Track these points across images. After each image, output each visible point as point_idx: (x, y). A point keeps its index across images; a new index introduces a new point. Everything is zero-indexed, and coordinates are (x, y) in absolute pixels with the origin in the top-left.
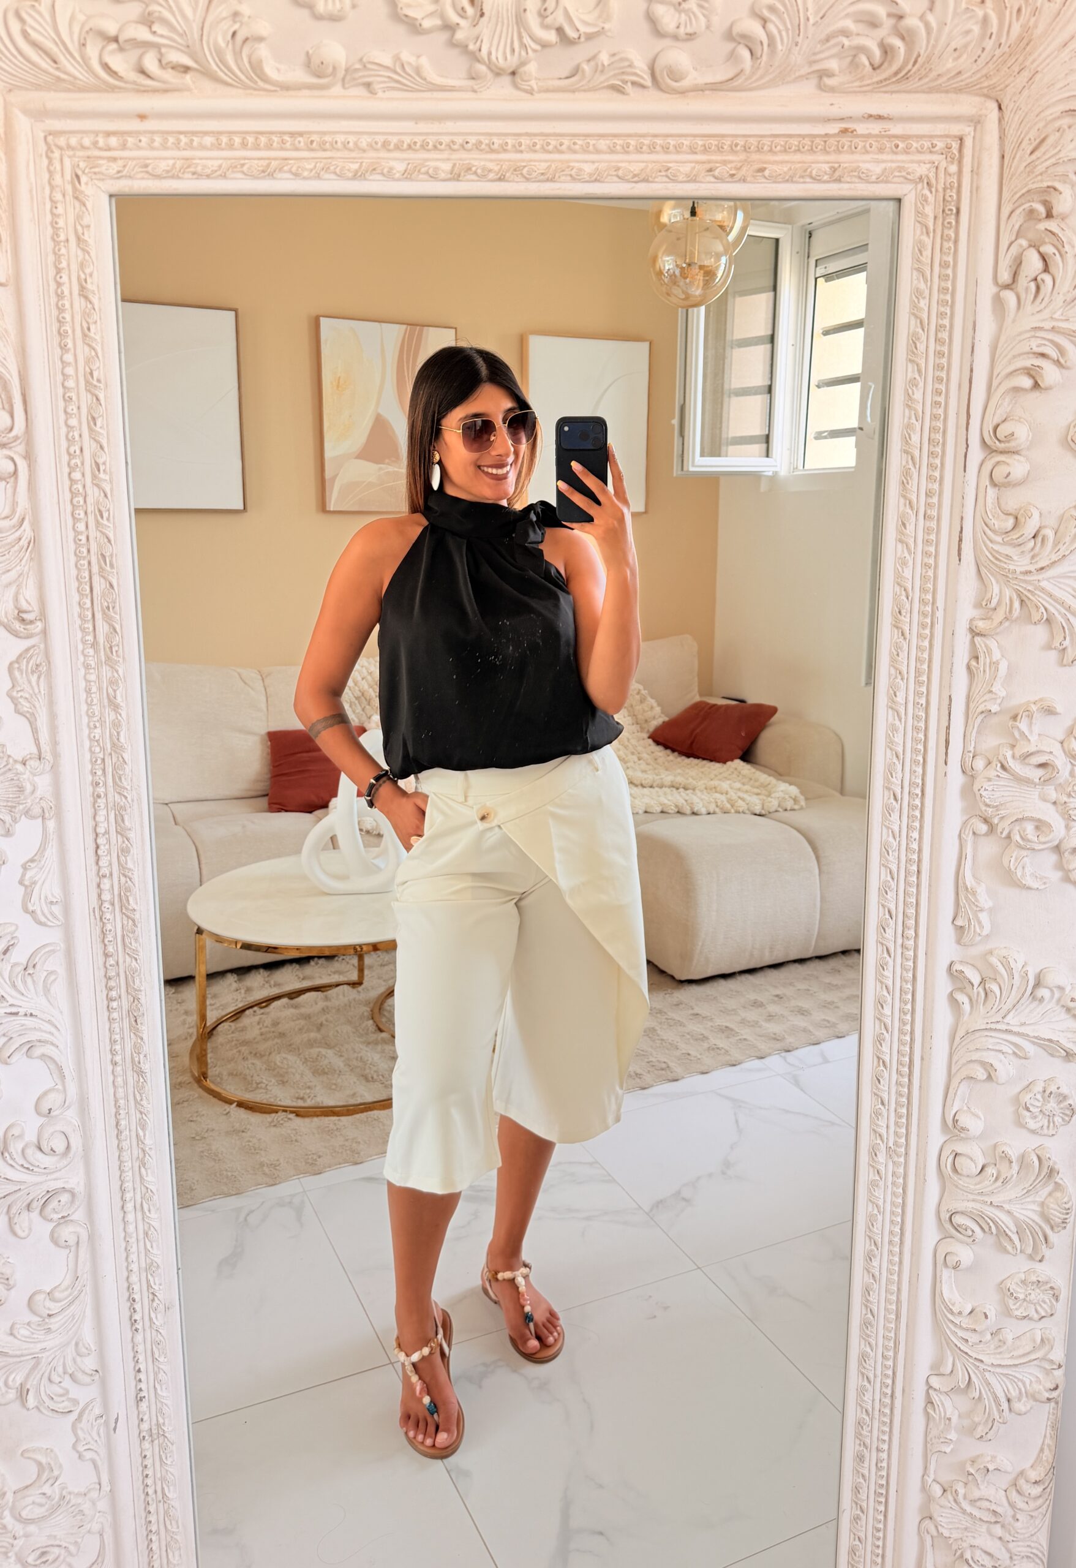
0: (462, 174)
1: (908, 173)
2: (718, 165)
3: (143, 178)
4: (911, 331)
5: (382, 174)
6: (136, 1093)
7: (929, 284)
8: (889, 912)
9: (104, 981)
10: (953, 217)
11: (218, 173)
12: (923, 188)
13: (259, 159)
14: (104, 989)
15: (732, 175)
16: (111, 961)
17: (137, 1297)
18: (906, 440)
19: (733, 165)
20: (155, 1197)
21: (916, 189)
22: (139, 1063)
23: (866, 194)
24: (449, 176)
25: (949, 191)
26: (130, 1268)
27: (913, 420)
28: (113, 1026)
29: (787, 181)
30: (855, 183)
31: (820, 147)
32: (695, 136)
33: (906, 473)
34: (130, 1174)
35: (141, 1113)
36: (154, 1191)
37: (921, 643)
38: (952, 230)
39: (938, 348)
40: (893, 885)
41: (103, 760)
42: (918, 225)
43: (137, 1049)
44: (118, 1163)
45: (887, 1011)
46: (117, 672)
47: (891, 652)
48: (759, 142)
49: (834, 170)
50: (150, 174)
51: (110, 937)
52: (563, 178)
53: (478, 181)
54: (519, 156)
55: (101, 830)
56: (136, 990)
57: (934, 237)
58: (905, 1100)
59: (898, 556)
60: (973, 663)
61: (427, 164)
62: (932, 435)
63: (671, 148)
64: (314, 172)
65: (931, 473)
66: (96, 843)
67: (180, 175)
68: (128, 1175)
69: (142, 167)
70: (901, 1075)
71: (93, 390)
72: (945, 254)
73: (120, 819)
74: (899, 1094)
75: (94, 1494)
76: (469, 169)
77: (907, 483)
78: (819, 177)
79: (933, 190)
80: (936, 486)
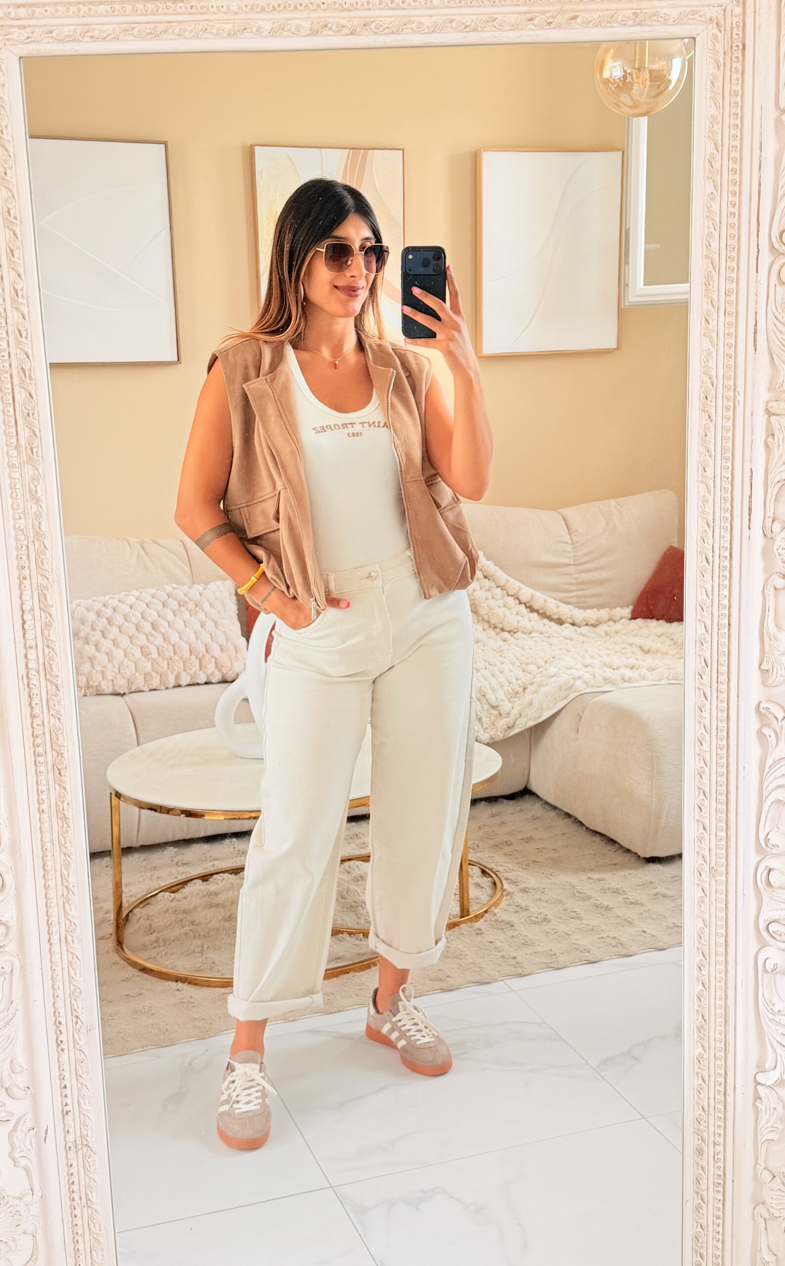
0: (320, 30)
1: (700, 16)
2: (537, 15)
3: (48, 42)
4: (707, 152)
5: (251, 32)
6: (61, 836)
7: (721, 110)
8: (705, 661)
9: (32, 739)
10: (740, 52)
11: (112, 36)
13: (146, 23)
14: (32, 746)
15: (550, 23)
16: (38, 721)
17: (63, 1020)
18: (706, 246)
19: (549, 15)
20: (78, 930)
21: (707, 29)
22: (63, 810)
23: (664, 35)
24: (308, 32)
25: (736, 29)
26: (56, 995)
27: (712, 230)
28: (40, 778)
29: (597, 26)
30: (654, 25)
33: (708, 276)
34: (56, 909)
35: (65, 854)
36: (77, 924)
37: (725, 424)
38: (740, 63)
39: (731, 166)
40: (708, 637)
41: (27, 547)
42: (710, 60)
43: (61, 798)
44: (45, 901)
45: (706, 747)
46: (37, 470)
47: (699, 434)
49: (637, 15)
50: (55, 39)
51: (36, 700)
52: (406, 31)
53: (333, 35)
54: (367, 13)
55: (25, 607)
56: (60, 746)
57: (724, 70)
58: (723, 824)
59: (703, 348)
60: (770, 439)
61: (289, 22)
62: (729, 242)
64: (194, 32)
65: (728, 275)
66: (23, 620)
67: (80, 39)
68: (54, 911)
69: (48, 33)
70: (720, 803)
71: (11, 226)
72: (734, 84)
73: (42, 598)
74: (719, 820)
75: (28, 1198)
76: (326, 26)
77: (709, 284)
78: (623, 23)
79: (722, 29)
80: (734, 286)
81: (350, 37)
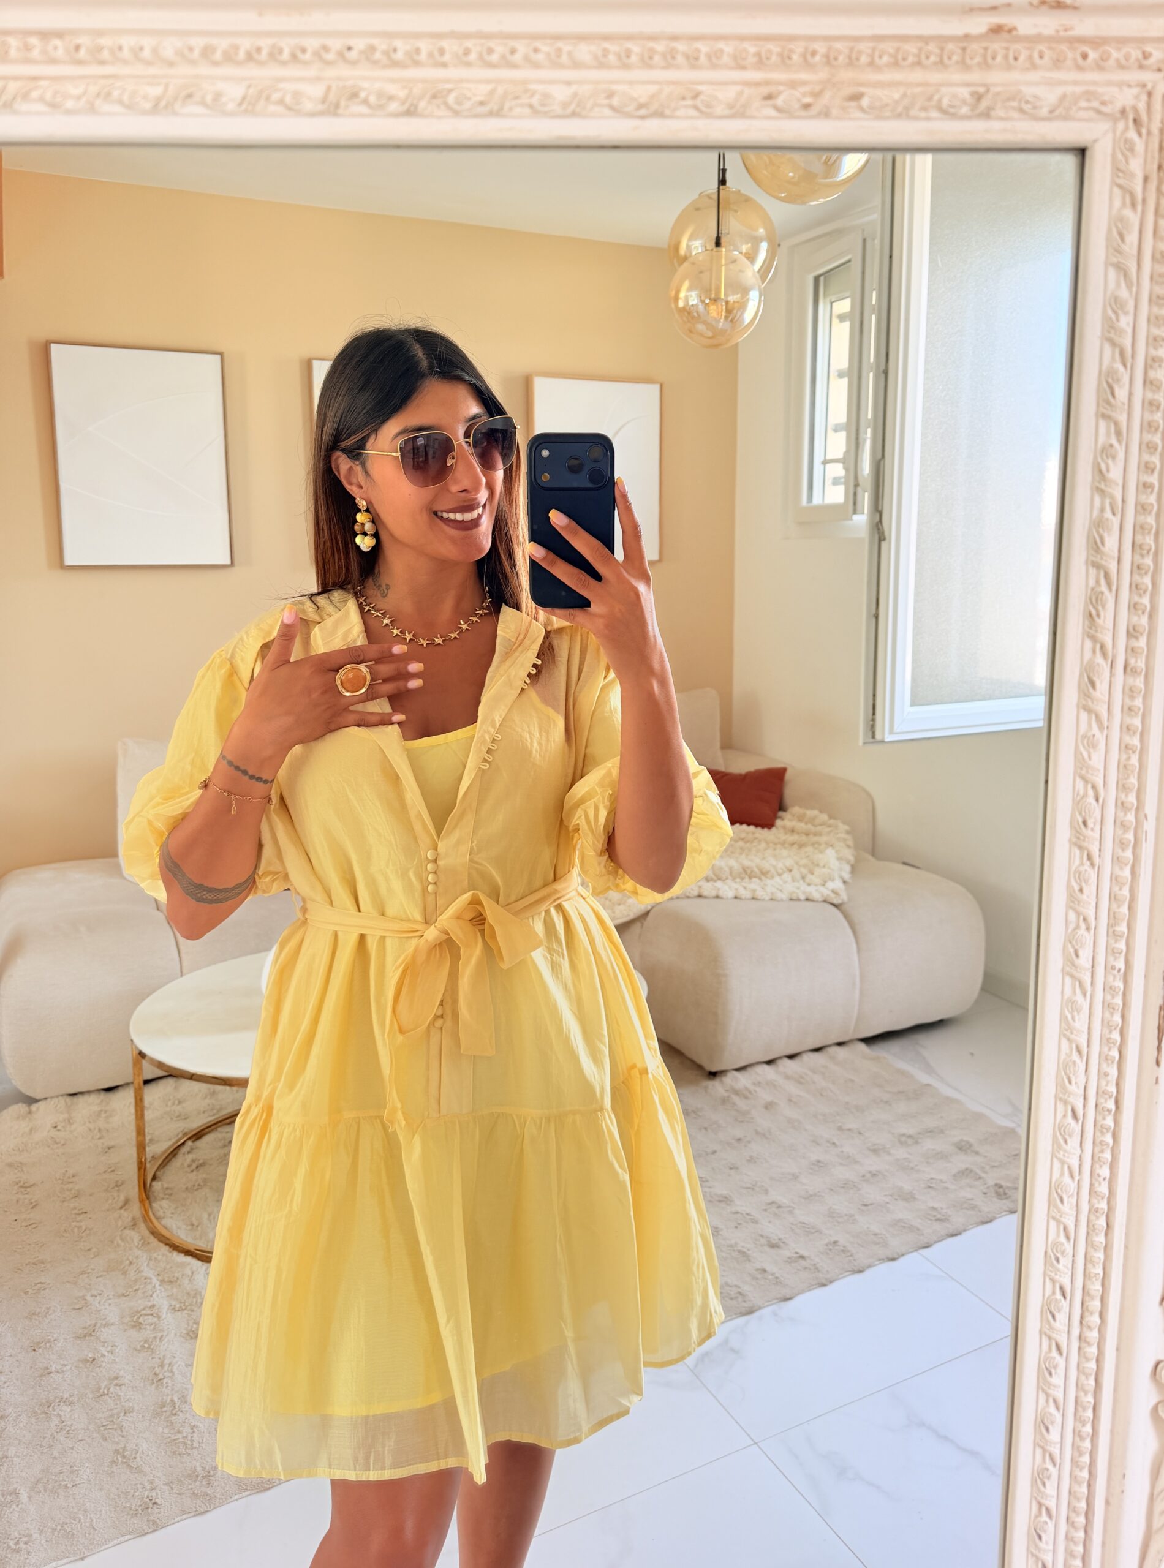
0: (343, 104)
1: (1103, 103)
4: (1104, 367)
5: (204, 104)
8: (1062, 1289)
12: (1127, 129)
15: (807, 106)
18: (1095, 546)
19: (806, 89)
21: (1114, 131)
24: (321, 107)
27: (1108, 514)
29: (898, 116)
30: (1014, 118)
31: (955, 58)
32: (742, 38)
33: (1095, 600)
37: (1117, 872)
39: (1150, 395)
40: (1068, 1248)
42: (1116, 190)
45: (1054, 1435)
47: (1069, 885)
48: (852, 49)
49: (979, 97)
52: (517, 111)
53: (370, 115)
54: (440, 73)
57: (1143, 212)
59: (1082, 731)
61: (281, 86)
63: (703, 59)
64: (84, 101)
65: (1136, 599)
70: (1073, 1526)
74: (1070, 1555)
76: (354, 95)
77: (1098, 615)
78: (952, 110)
79: (1144, 131)
80: (1144, 620)
81: (404, 120)
